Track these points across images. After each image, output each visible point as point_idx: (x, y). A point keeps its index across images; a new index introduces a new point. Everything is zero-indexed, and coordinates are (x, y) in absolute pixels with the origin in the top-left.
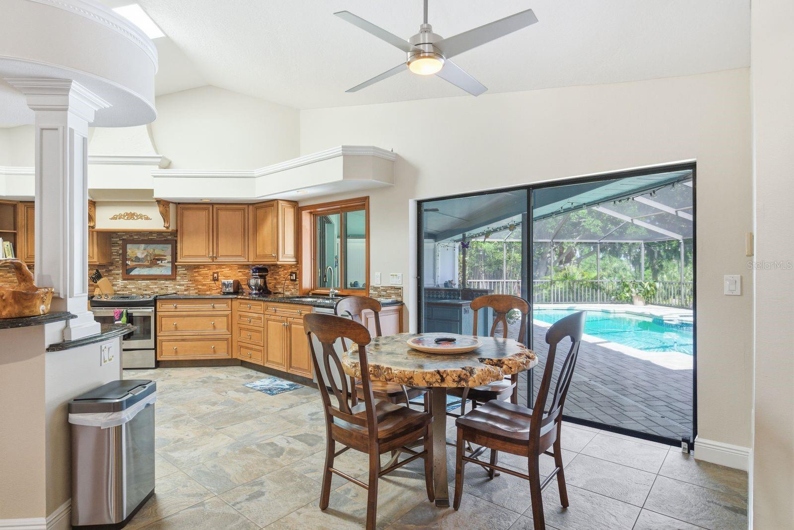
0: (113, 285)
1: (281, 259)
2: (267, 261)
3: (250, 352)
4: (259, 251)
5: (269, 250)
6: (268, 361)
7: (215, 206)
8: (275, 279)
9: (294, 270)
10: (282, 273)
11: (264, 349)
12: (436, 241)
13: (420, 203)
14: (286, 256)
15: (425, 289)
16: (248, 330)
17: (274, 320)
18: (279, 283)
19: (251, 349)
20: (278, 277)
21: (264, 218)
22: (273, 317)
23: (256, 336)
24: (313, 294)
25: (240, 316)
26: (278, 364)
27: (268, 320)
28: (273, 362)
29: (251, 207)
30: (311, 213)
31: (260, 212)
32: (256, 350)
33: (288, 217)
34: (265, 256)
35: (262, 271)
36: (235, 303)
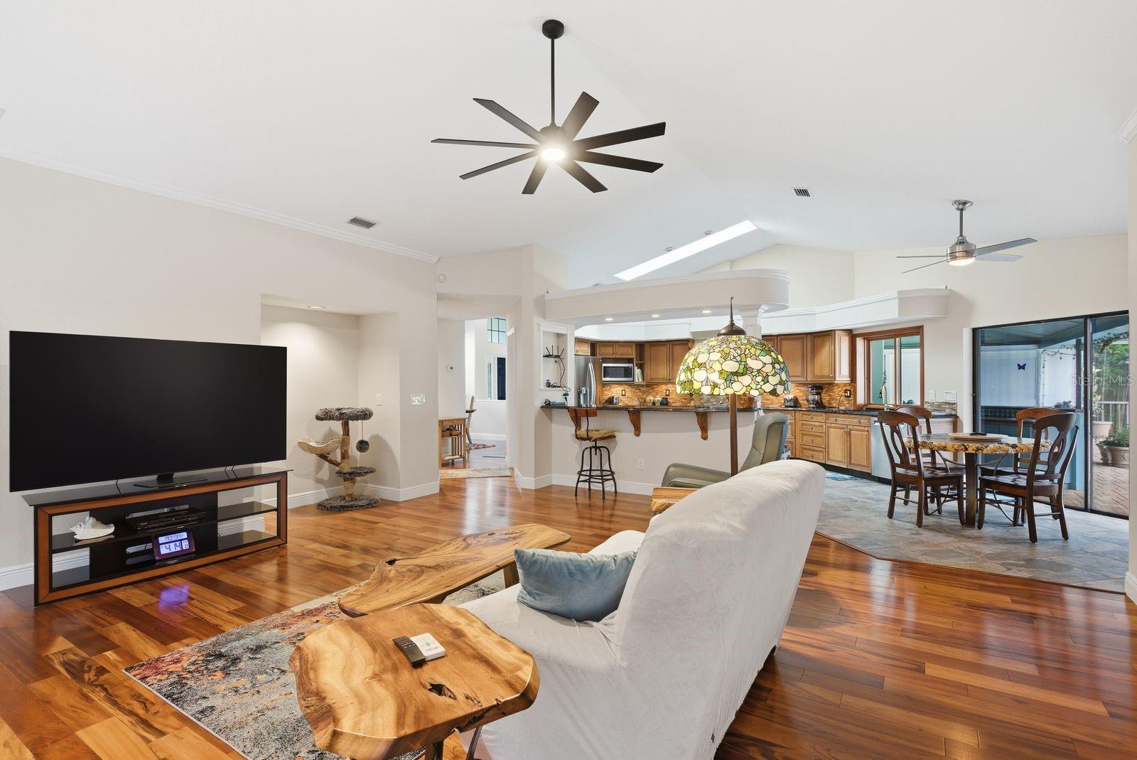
0: (701, 399)
1: (837, 379)
2: (825, 380)
3: (811, 453)
4: (817, 372)
5: (826, 372)
6: (829, 459)
7: (779, 338)
8: (830, 395)
9: (848, 388)
10: (836, 390)
11: (826, 449)
12: (1040, 348)
13: (975, 331)
14: (843, 375)
15: (982, 407)
16: (810, 435)
17: (835, 428)
18: (834, 399)
19: (813, 450)
20: (832, 394)
21: (822, 345)
22: (833, 425)
23: (817, 440)
24: (867, 409)
25: (803, 424)
26: (839, 462)
27: (829, 427)
28: (834, 460)
29: (809, 336)
30: (864, 339)
31: (818, 341)
32: (817, 451)
33: (843, 344)
34: (822, 377)
35: (818, 388)
36: (797, 414)
